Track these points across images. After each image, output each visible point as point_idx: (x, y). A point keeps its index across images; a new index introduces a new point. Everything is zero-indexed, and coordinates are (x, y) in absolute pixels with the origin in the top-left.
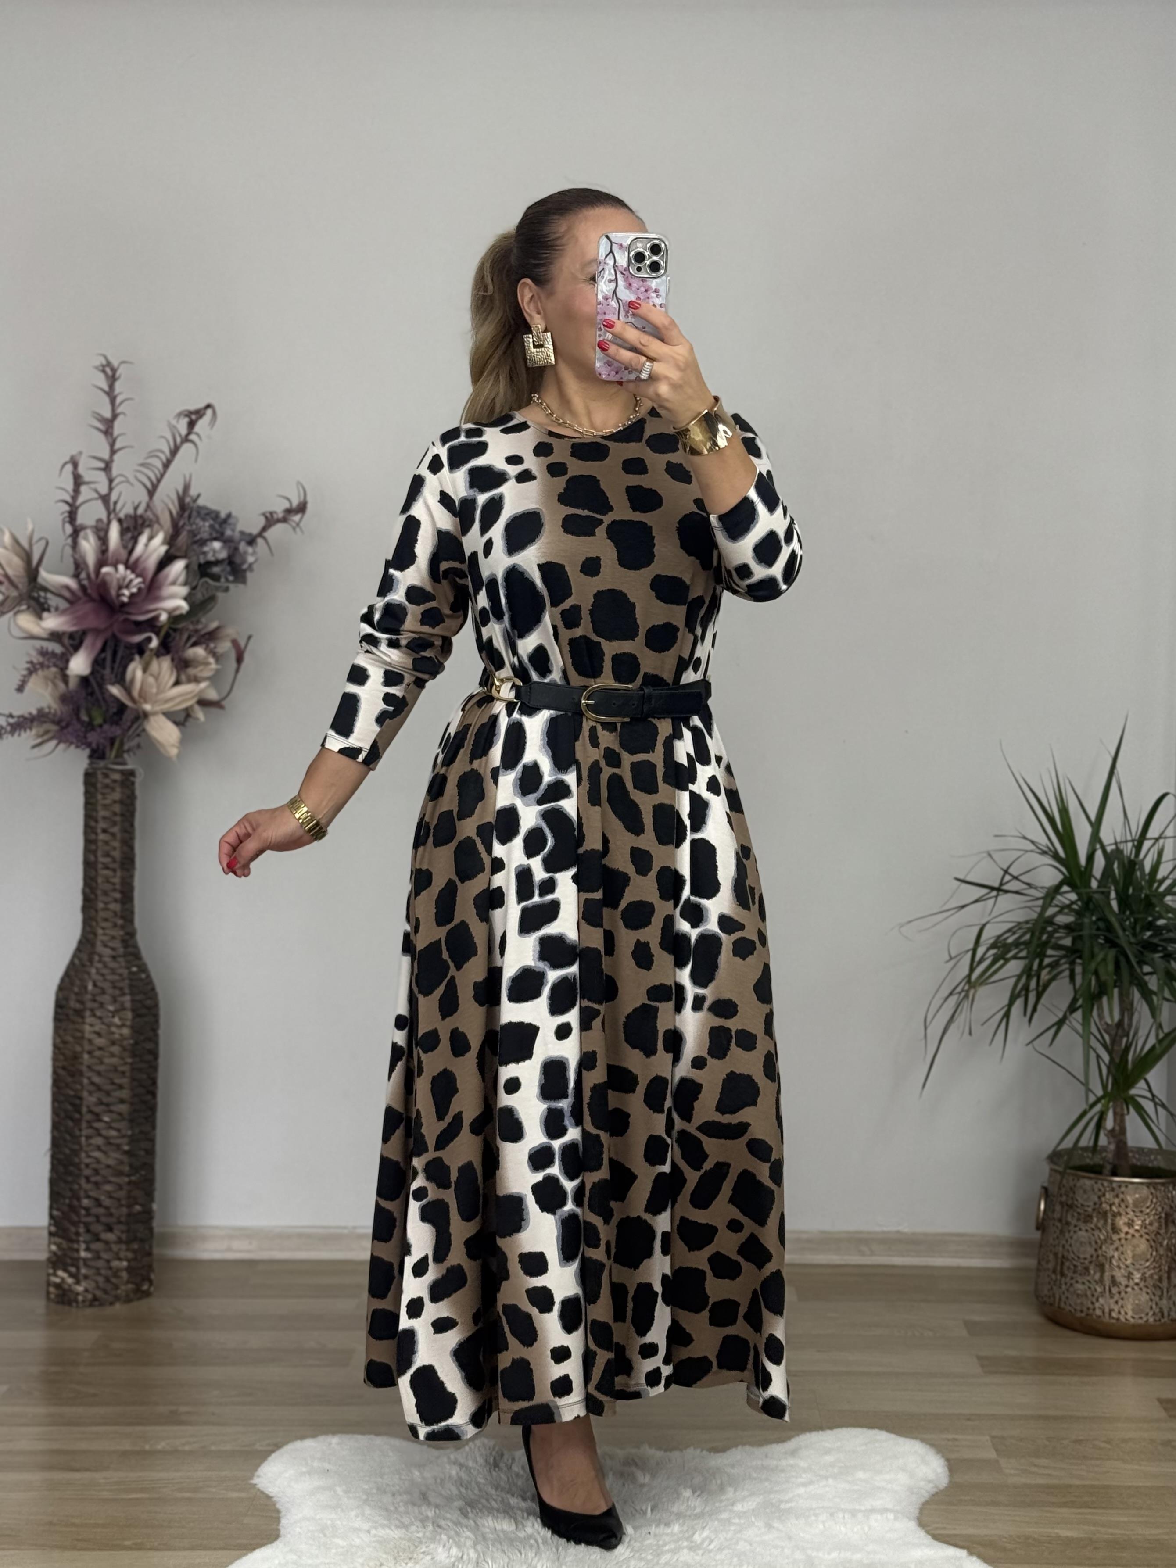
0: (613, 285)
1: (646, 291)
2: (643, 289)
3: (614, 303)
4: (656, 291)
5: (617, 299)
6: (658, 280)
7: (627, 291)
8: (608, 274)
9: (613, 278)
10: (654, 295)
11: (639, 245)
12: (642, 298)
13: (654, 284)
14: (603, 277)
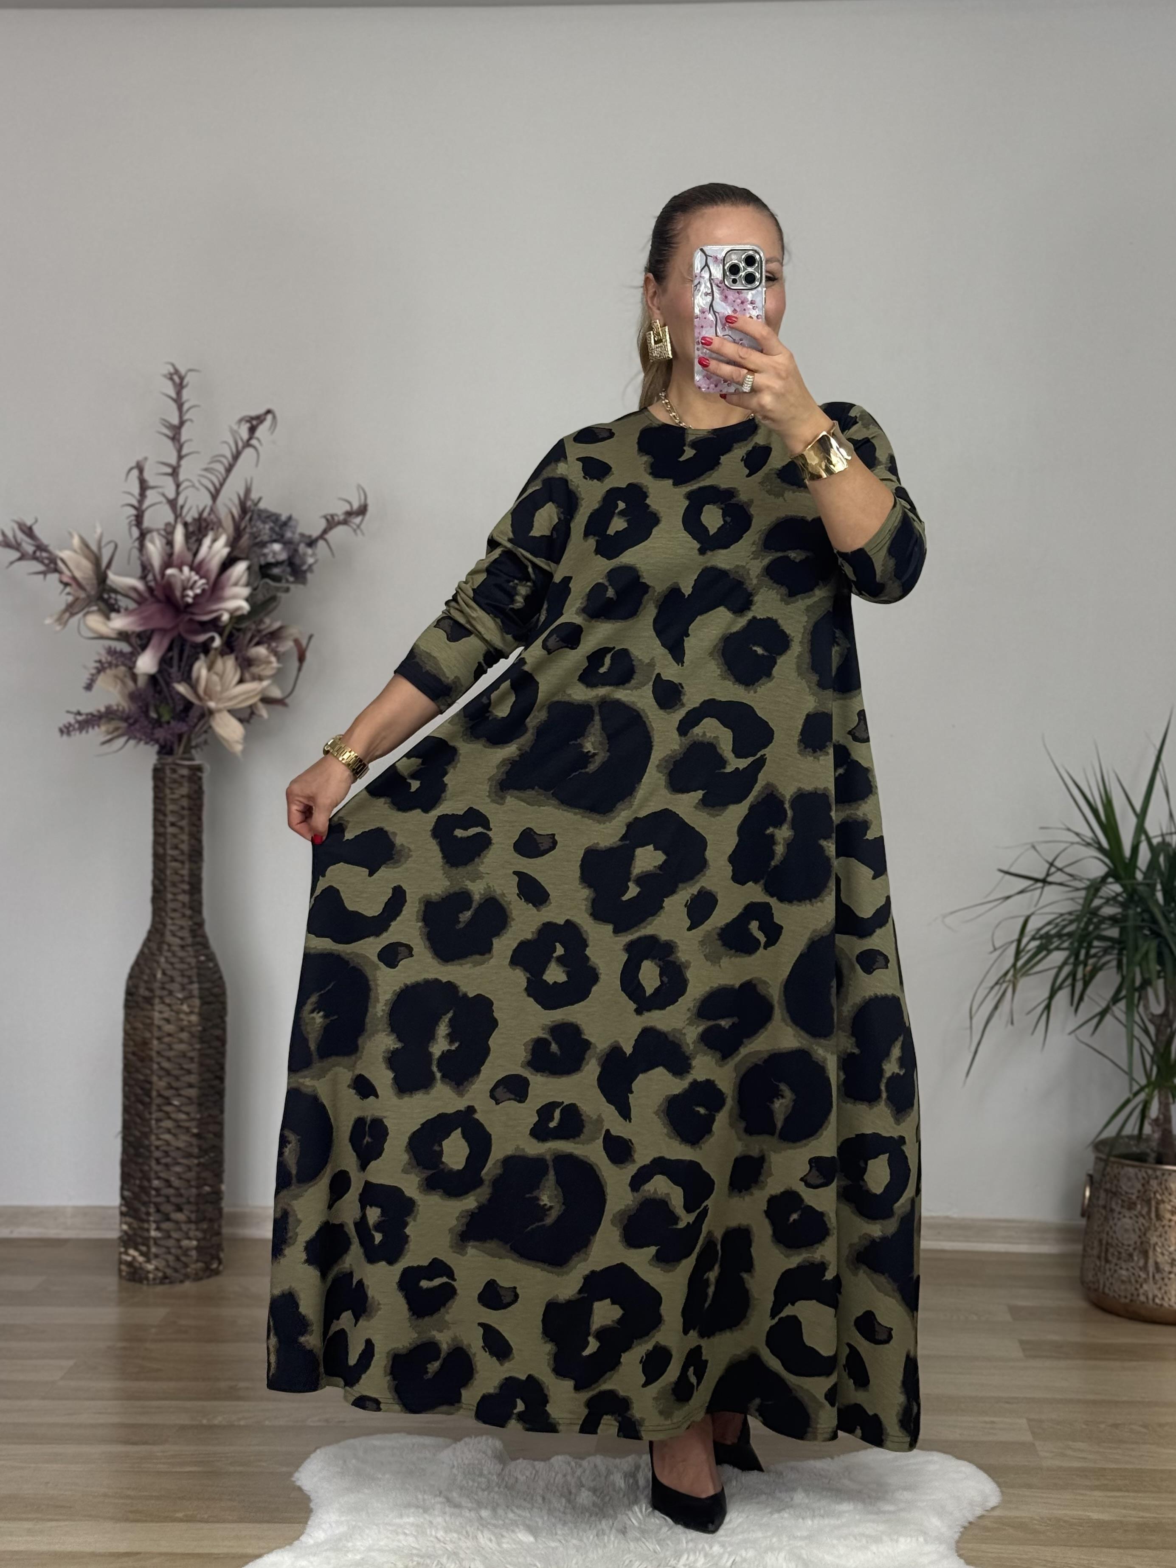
0: (709, 298)
1: (742, 303)
2: (739, 301)
3: (711, 317)
4: (752, 303)
5: (714, 312)
6: (754, 292)
7: (723, 304)
8: (704, 288)
9: (710, 291)
10: (750, 306)
11: (733, 257)
12: (738, 309)
13: (750, 296)
14: (699, 290)
